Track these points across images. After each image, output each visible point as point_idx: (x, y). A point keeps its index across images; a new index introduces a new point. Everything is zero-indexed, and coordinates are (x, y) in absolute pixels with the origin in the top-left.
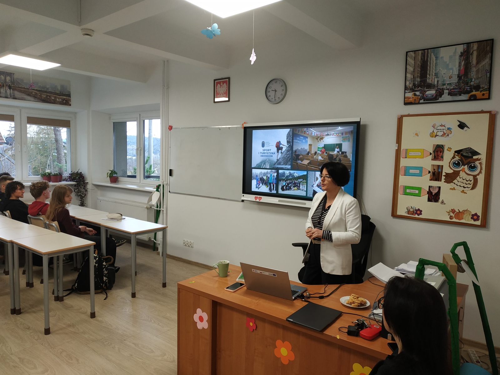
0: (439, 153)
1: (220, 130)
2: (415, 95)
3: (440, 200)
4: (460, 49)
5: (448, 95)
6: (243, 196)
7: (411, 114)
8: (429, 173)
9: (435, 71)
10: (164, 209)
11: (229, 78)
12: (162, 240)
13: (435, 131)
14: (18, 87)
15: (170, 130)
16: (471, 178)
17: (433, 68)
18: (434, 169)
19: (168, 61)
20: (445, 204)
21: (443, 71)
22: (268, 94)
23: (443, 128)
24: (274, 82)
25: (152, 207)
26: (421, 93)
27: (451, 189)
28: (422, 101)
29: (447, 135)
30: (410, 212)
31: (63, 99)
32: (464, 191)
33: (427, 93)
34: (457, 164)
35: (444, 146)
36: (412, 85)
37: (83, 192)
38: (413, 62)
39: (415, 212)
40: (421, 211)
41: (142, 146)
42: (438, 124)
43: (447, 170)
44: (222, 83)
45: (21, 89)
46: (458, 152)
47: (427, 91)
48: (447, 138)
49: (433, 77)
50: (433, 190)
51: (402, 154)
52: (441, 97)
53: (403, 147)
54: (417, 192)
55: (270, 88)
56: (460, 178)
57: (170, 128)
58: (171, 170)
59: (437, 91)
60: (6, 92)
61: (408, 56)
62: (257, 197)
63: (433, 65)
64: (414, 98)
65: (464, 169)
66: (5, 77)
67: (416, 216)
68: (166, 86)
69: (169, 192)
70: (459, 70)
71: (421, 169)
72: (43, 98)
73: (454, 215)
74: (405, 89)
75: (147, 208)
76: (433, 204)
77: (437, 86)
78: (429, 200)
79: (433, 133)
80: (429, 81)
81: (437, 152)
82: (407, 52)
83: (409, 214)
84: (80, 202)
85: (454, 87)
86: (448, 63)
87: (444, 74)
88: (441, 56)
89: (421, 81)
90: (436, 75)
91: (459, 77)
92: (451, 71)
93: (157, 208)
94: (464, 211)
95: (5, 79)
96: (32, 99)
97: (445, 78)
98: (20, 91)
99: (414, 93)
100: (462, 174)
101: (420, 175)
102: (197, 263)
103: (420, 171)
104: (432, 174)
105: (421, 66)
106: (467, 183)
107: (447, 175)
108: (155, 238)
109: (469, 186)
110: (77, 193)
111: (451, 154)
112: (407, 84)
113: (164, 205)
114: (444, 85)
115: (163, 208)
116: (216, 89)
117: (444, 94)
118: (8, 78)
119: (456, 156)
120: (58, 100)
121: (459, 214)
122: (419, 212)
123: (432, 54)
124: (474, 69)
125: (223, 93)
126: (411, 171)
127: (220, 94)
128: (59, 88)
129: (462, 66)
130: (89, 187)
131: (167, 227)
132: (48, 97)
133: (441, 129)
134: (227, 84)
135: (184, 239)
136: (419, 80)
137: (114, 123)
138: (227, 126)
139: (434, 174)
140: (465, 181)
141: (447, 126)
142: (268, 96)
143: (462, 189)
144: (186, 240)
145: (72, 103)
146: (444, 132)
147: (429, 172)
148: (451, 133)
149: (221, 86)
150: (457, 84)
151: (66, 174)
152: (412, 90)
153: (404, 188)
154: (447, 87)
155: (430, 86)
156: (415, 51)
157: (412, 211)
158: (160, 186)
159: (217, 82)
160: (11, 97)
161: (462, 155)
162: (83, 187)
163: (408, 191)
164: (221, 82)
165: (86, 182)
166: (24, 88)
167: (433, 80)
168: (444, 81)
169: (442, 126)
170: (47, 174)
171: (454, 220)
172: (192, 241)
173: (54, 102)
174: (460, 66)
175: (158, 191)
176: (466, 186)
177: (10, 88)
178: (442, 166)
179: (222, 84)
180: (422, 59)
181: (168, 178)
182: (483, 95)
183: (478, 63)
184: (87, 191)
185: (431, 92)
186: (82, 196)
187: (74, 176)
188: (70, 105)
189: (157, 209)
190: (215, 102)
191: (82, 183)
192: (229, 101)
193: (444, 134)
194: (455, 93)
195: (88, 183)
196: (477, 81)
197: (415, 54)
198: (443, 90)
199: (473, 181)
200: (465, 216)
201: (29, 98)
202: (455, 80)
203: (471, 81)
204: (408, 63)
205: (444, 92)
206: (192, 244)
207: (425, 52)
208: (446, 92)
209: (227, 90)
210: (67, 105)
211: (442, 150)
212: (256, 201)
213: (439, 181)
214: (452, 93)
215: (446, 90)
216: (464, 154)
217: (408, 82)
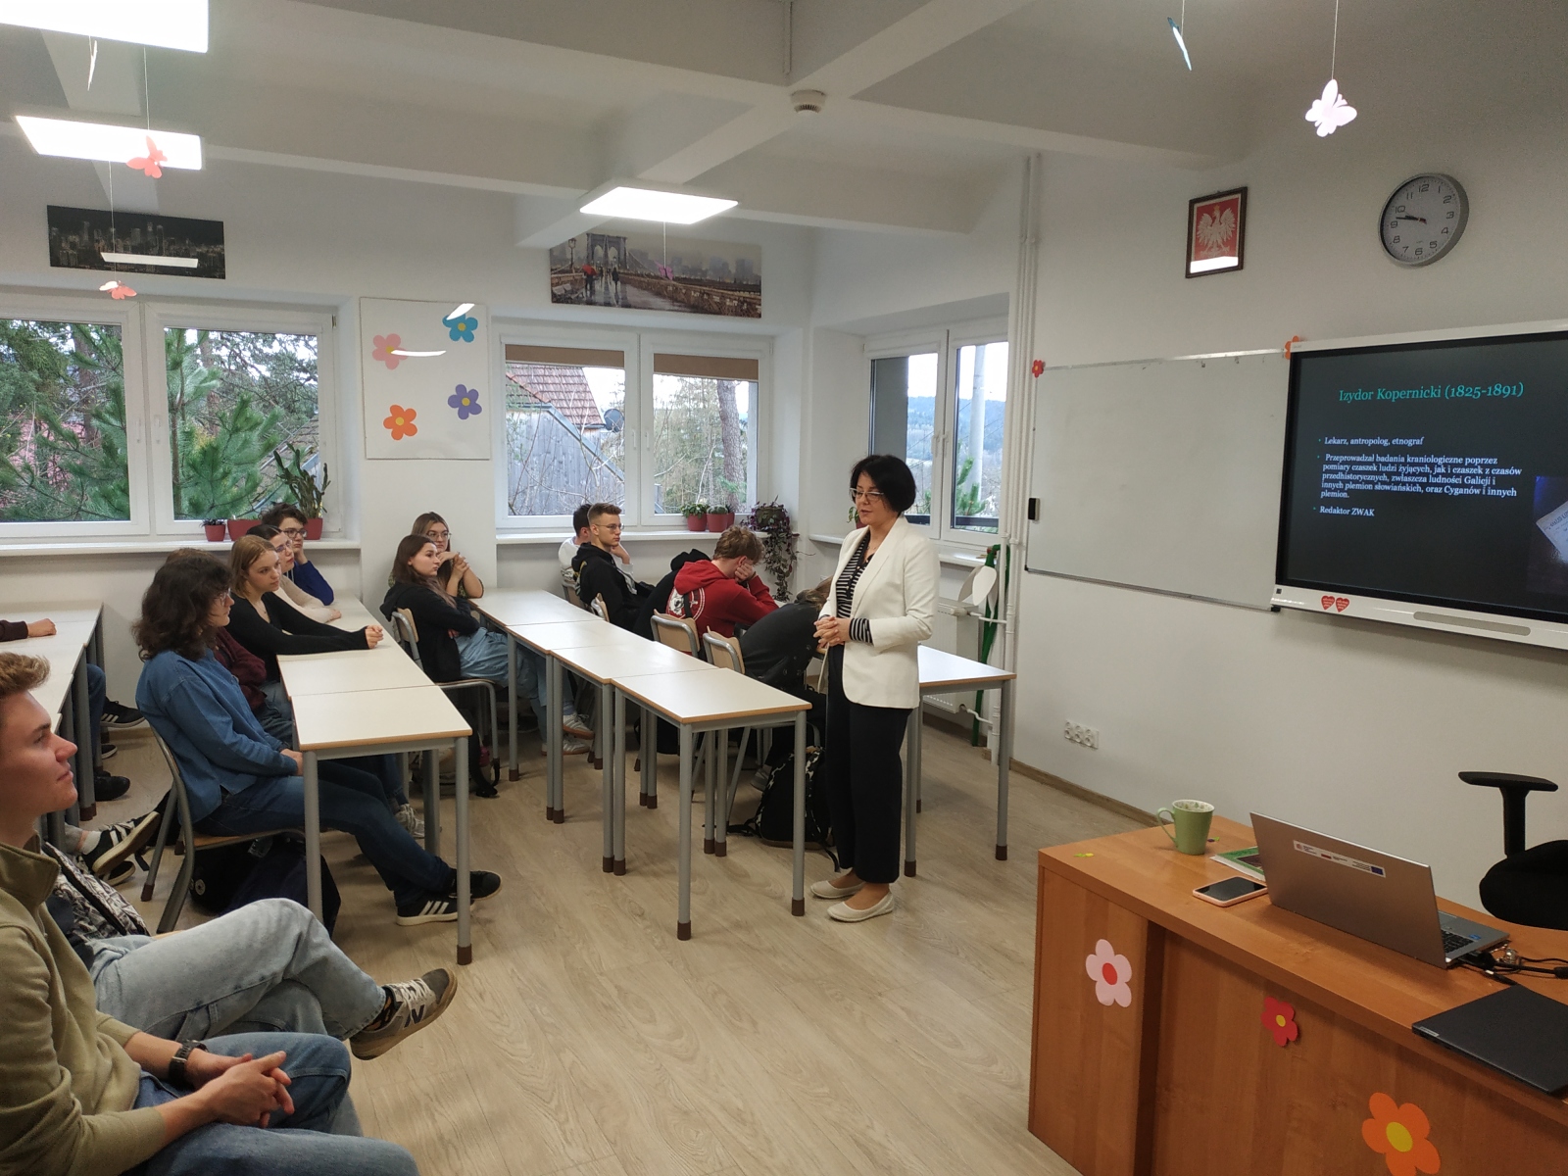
1: (1203, 366)
6: (1279, 591)
10: (1009, 622)
11: (1244, 191)
12: (997, 716)
14: (635, 275)
15: (1037, 376)
19: (1039, 156)
22: (1391, 233)
24: (1414, 189)
25: (972, 614)
31: (742, 299)
37: (785, 561)
41: (949, 429)
44: (1217, 208)
45: (642, 279)
55: (1398, 210)
57: (1036, 368)
58: (1035, 499)
60: (607, 288)
62: (1332, 598)
66: (606, 249)
68: (1031, 237)
69: (1026, 569)
72: (692, 299)
75: (957, 615)
84: (778, 587)
93: (986, 617)
95: (606, 255)
96: (666, 304)
98: (640, 286)
102: (1108, 800)
108: (978, 709)
110: (770, 563)
113: (1009, 608)
115: (1005, 619)
116: (1197, 231)
118: (612, 252)
120: (728, 302)
125: (1220, 241)
127: (1211, 247)
128: (733, 269)
130: (802, 547)
131: (1014, 677)
132: (705, 297)
134: (1234, 212)
135: (1069, 721)
137: (873, 361)
138: (1229, 354)
142: (1390, 240)
144: (1073, 724)
145: (763, 309)
149: (1214, 219)
151: (745, 510)
158: (999, 549)
160: (617, 302)
162: (784, 547)
164: (1215, 204)
165: (794, 533)
166: (648, 276)
170: (698, 509)
172: (1094, 730)
173: (719, 310)
175: (993, 566)
177: (616, 277)
179: (1217, 213)
181: (1022, 527)
184: (796, 558)
186: (782, 572)
187: (765, 517)
188: (760, 316)
189: (987, 620)
190: (1189, 275)
191: (784, 535)
192: (1240, 267)
195: (798, 535)
201: (659, 301)
206: (1092, 737)
209: (1234, 232)
210: (753, 316)
212: (1326, 611)
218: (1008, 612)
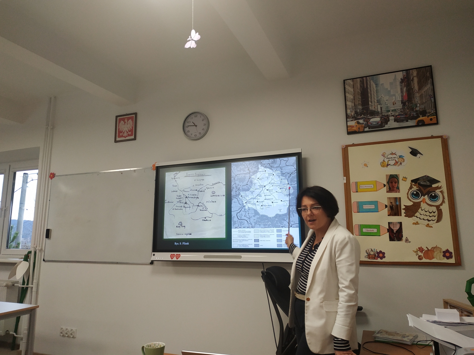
0: (394, 184)
1: (122, 174)
2: (358, 123)
3: (404, 238)
4: (400, 76)
5: (395, 122)
6: (154, 255)
7: (355, 143)
8: (386, 208)
9: (377, 98)
10: (34, 286)
11: (136, 114)
12: (26, 332)
13: (386, 160)
15: (51, 179)
16: (434, 209)
17: (374, 95)
18: (391, 203)
19: (55, 97)
20: (410, 242)
21: (385, 98)
22: (187, 129)
23: (394, 156)
24: (193, 116)
25: (15, 284)
26: (365, 120)
27: (414, 224)
28: (367, 129)
29: (399, 163)
30: (370, 256)
32: (428, 224)
33: (372, 120)
34: (416, 195)
35: (398, 175)
36: (354, 113)
38: (352, 90)
39: (377, 255)
40: (384, 253)
41: (8, 205)
42: (388, 153)
43: (406, 202)
46: (415, 181)
47: (372, 118)
48: (400, 166)
49: (376, 104)
50: (394, 227)
51: (353, 188)
52: (387, 124)
53: (352, 180)
54: (375, 230)
55: (188, 122)
56: (422, 210)
57: (51, 176)
58: (49, 229)
59: (382, 118)
61: (346, 84)
62: (174, 255)
63: (374, 92)
64: (358, 127)
65: (424, 199)
67: (379, 260)
68: (51, 126)
69: (44, 260)
70: (402, 96)
71: (376, 203)
73: (422, 255)
74: (347, 118)
75: (7, 286)
76: (396, 244)
77: (382, 113)
78: (391, 239)
79: (384, 162)
80: (372, 108)
81: (392, 183)
82: (344, 81)
83: (370, 258)
85: (399, 113)
86: (389, 89)
87: (387, 100)
88: (381, 83)
89: (363, 109)
90: (379, 102)
91: (403, 103)
92: (394, 97)
93: (22, 285)
94: (434, 248)
97: (389, 105)
99: (357, 121)
100: (423, 205)
101: (376, 210)
103: (375, 207)
104: (389, 208)
105: (361, 93)
106: (431, 215)
107: (407, 208)
108: (16, 331)
109: (433, 218)
111: (408, 184)
112: (348, 113)
113: (35, 279)
114: (389, 111)
115: (32, 284)
116: (119, 126)
117: (390, 120)
119: (413, 186)
121: (429, 253)
122: (381, 254)
123: (372, 81)
124: (417, 95)
125: (127, 131)
126: (366, 207)
127: (124, 132)
129: (404, 92)
131: (37, 307)
133: (392, 158)
134: (133, 120)
135: (62, 327)
136: (360, 107)
138: (132, 169)
139: (391, 207)
140: (428, 214)
141: (399, 154)
142: (186, 131)
143: (427, 222)
144: (64, 328)
146: (396, 161)
147: (386, 206)
148: (404, 161)
149: (125, 123)
150: (402, 110)
152: (355, 118)
153: (360, 228)
154: (392, 114)
155: (374, 114)
156: (353, 79)
157: (373, 254)
158: (31, 253)
159: (119, 119)
161: (419, 184)
163: (364, 230)
164: (125, 118)
167: (376, 107)
168: (387, 107)
169: (392, 154)
171: (424, 260)
172: (74, 329)
174: (402, 92)
175: (27, 261)
176: (430, 219)
178: (400, 198)
179: (126, 121)
180: (361, 86)
181: (42, 242)
182: (431, 119)
183: (420, 88)
185: (376, 120)
190: (115, 142)
192: (135, 139)
193: (397, 163)
194: (402, 119)
196: (423, 106)
197: (353, 81)
198: (388, 116)
199: (437, 213)
200: (435, 254)
202: (399, 106)
203: (417, 107)
204: (346, 91)
205: (389, 118)
206: (74, 332)
207: (363, 80)
208: (392, 118)
209: (133, 127)
211: (397, 180)
212: (173, 260)
213: (398, 216)
214: (398, 119)
215: (392, 116)
216: (422, 183)
217: (349, 110)
218: (34, 281)
